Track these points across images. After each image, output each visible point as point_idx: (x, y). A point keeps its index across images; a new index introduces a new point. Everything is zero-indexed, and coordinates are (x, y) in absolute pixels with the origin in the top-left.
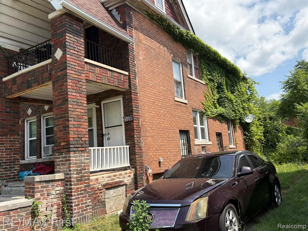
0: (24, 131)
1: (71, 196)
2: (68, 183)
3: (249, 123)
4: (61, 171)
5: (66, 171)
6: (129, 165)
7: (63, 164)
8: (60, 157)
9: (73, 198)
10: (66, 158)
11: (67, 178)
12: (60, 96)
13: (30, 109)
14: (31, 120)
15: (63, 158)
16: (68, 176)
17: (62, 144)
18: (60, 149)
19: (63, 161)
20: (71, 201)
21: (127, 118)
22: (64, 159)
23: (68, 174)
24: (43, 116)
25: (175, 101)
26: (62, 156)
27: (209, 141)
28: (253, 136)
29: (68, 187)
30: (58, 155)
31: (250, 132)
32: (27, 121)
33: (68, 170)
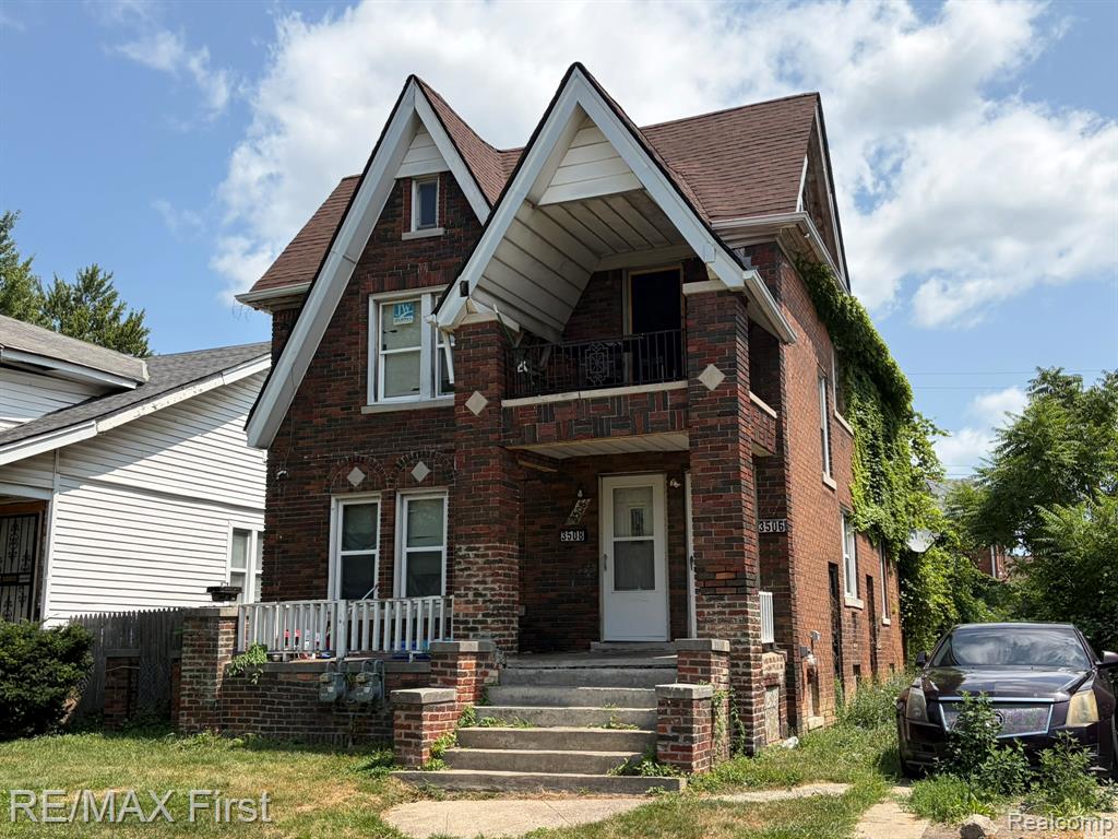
0: (394, 524)
1: (750, 689)
2: (741, 663)
3: (917, 553)
5: (735, 635)
6: (772, 641)
7: (723, 621)
8: (714, 604)
9: (753, 693)
10: (735, 607)
11: (737, 650)
13: (420, 464)
15: (723, 607)
16: (740, 647)
17: (720, 576)
18: (715, 587)
19: (724, 613)
20: (747, 700)
21: (770, 524)
22: (727, 610)
23: (739, 642)
25: (824, 483)
26: (722, 602)
27: (859, 597)
29: (741, 670)
30: (710, 600)
31: (918, 581)
32: (402, 496)
33: (739, 634)
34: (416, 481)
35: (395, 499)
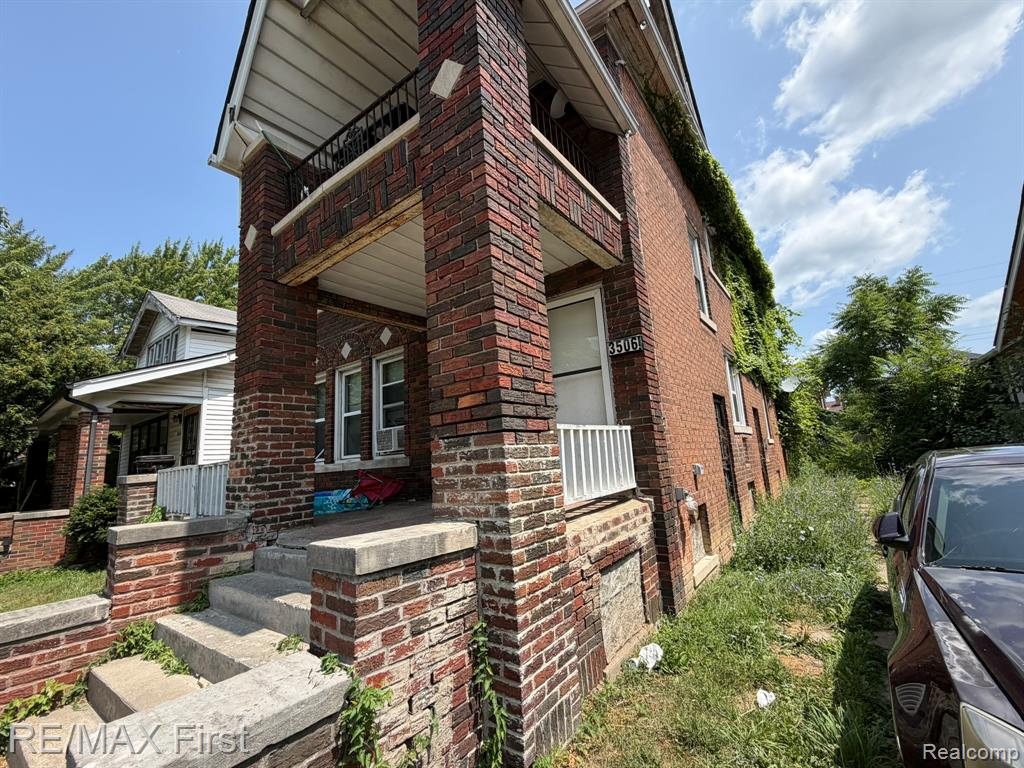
0: (333, 396)
1: (514, 627)
2: (497, 569)
3: (788, 393)
4: (461, 511)
5: (487, 513)
6: (634, 485)
7: (467, 485)
8: (455, 454)
9: (521, 636)
10: (486, 457)
11: (489, 543)
12: (452, 222)
13: (346, 344)
14: (348, 370)
15: (468, 459)
16: (495, 537)
17: (465, 402)
18: (456, 423)
19: (468, 470)
20: (510, 650)
21: (622, 343)
22: (473, 464)
23: (493, 527)
24: (378, 358)
25: (701, 320)
26: (466, 450)
27: (747, 425)
28: (798, 420)
29: (498, 584)
30: (448, 447)
32: (341, 373)
33: (492, 510)
34: (343, 358)
35: (334, 375)
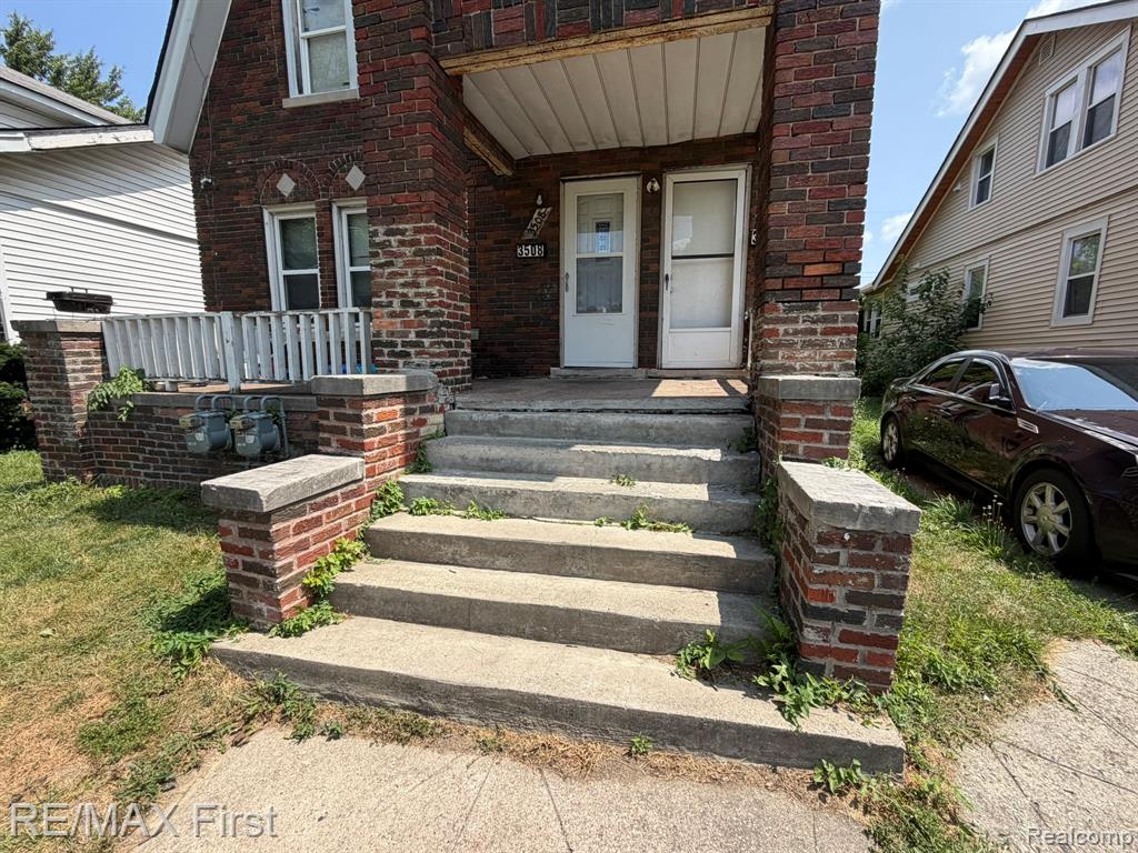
0: (332, 240)
4: (797, 367)
7: (811, 344)
8: (797, 318)
10: (836, 321)
12: (817, 72)
13: (355, 169)
14: (354, 207)
15: (814, 322)
17: (813, 270)
18: (802, 289)
19: (813, 332)
22: (819, 327)
26: (812, 314)
30: (790, 310)
32: (340, 208)
33: (836, 365)
35: (331, 211)
